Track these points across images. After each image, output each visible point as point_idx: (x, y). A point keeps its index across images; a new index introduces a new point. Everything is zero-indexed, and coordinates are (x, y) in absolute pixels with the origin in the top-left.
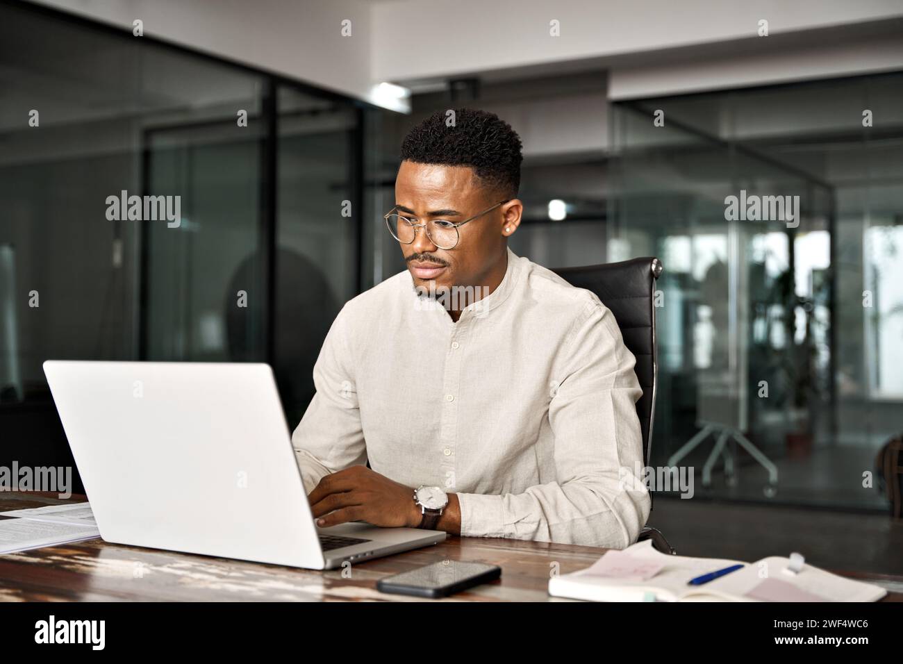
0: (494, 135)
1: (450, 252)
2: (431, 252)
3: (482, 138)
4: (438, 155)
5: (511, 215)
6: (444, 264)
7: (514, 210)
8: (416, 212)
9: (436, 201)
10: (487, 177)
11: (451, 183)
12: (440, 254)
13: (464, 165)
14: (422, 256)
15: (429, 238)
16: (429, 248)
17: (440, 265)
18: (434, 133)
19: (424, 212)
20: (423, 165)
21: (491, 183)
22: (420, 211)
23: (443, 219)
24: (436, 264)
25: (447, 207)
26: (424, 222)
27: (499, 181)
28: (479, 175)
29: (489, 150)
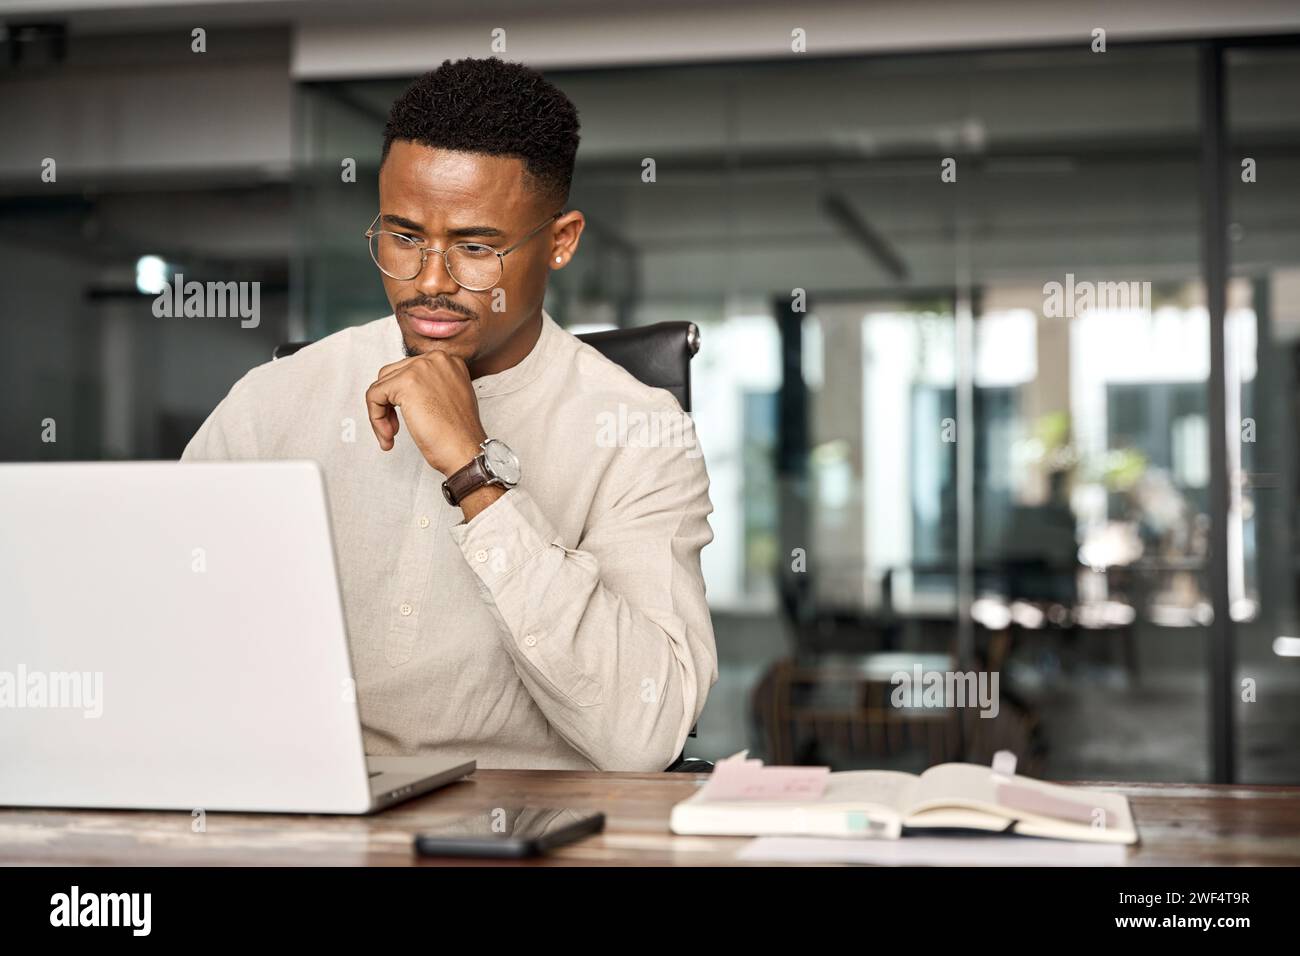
0: (550, 107)
1: (479, 296)
2: (449, 294)
3: (535, 111)
4: (471, 137)
5: (563, 235)
6: (468, 315)
7: (571, 230)
8: (427, 228)
9: (465, 211)
10: (542, 176)
11: (491, 184)
12: (463, 298)
13: (510, 155)
14: (434, 300)
15: (447, 271)
16: (450, 287)
17: (463, 316)
18: (458, 101)
19: (443, 229)
20: (442, 153)
21: (546, 186)
22: (436, 225)
23: (474, 241)
24: (457, 314)
25: (482, 223)
26: (438, 246)
27: (557, 181)
28: (532, 172)
29: (546, 132)
